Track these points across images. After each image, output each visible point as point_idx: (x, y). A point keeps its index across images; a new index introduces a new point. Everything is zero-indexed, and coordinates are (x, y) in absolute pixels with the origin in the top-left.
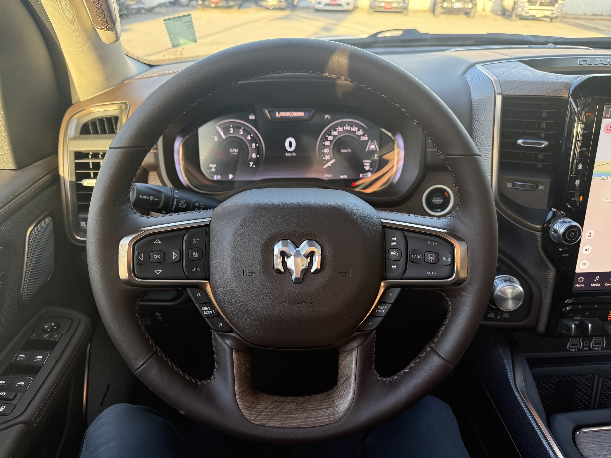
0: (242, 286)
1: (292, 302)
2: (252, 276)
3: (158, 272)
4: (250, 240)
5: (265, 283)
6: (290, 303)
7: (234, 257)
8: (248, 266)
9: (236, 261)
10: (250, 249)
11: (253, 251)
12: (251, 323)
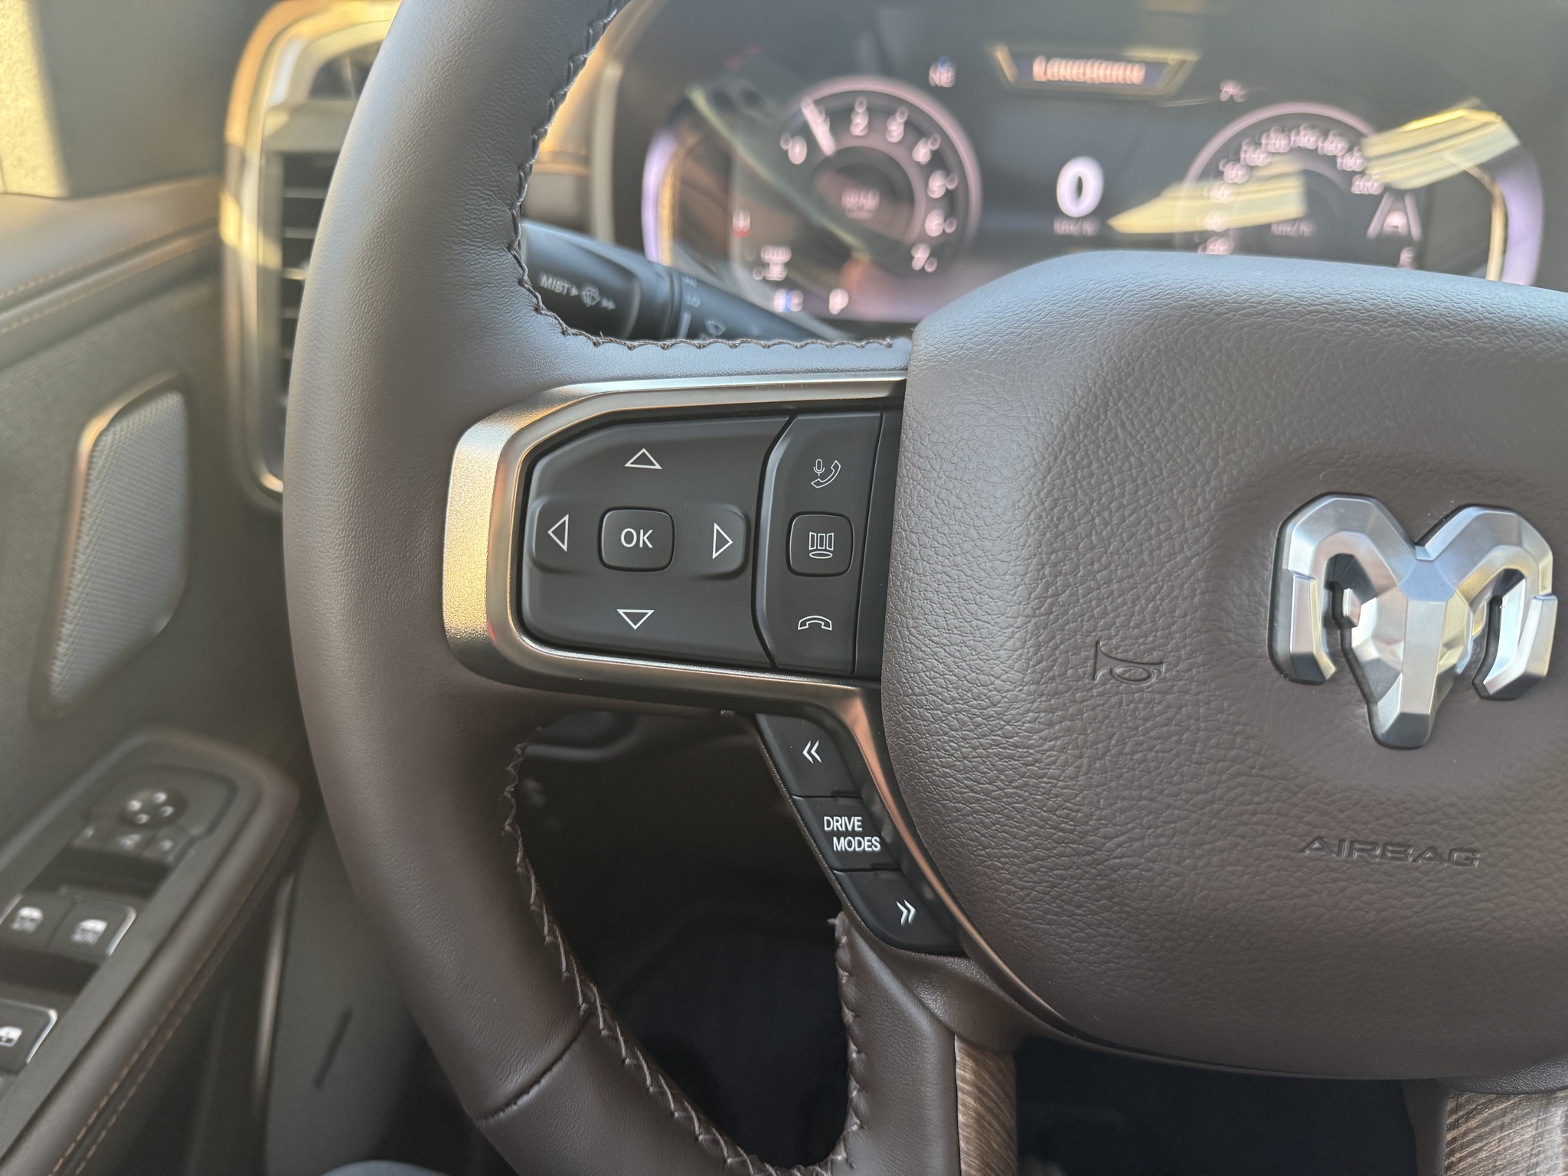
0: (1083, 732)
1: (1360, 850)
2: (1145, 685)
3: (635, 618)
4: (1145, 483)
5: (1218, 729)
6: (1350, 854)
7: (1047, 570)
8: (1125, 625)
9: (1056, 595)
10: (1146, 530)
11: (1160, 547)
12: (1107, 935)
